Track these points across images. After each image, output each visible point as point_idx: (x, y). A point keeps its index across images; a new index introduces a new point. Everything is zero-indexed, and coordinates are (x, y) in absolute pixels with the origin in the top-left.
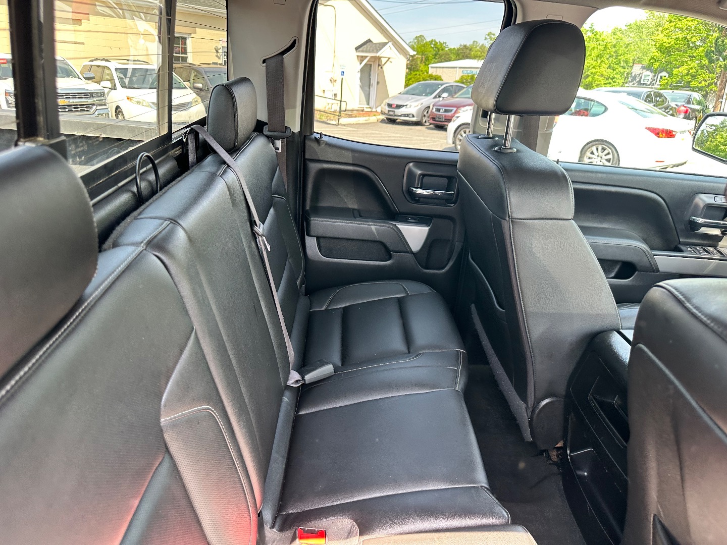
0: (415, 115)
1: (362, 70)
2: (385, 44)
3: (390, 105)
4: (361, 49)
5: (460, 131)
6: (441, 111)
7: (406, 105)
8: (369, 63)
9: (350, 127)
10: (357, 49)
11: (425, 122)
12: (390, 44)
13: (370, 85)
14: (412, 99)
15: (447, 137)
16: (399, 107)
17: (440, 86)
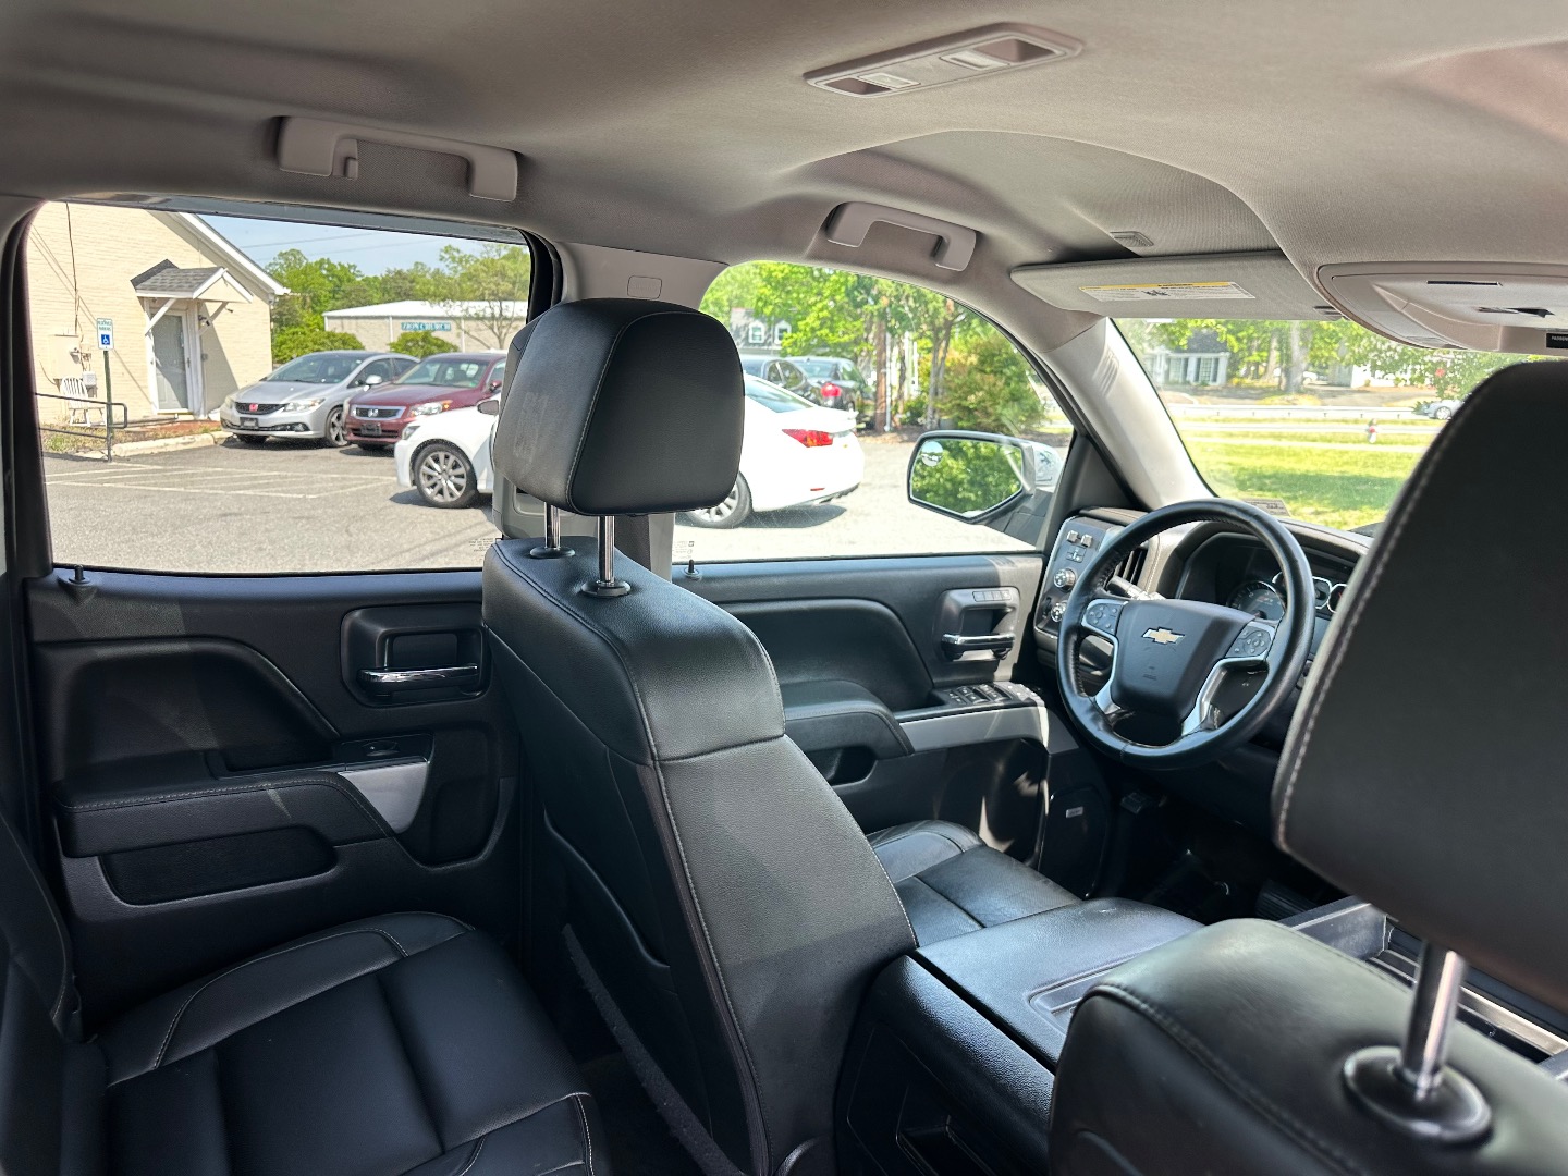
0: (310, 427)
1: (156, 331)
2: (204, 275)
3: (242, 407)
4: (147, 283)
5: (426, 456)
6: (371, 413)
7: (284, 405)
8: (171, 313)
10: (136, 282)
11: (337, 438)
12: (222, 272)
13: (184, 362)
14: (295, 391)
15: (396, 471)
16: (267, 409)
17: (359, 362)
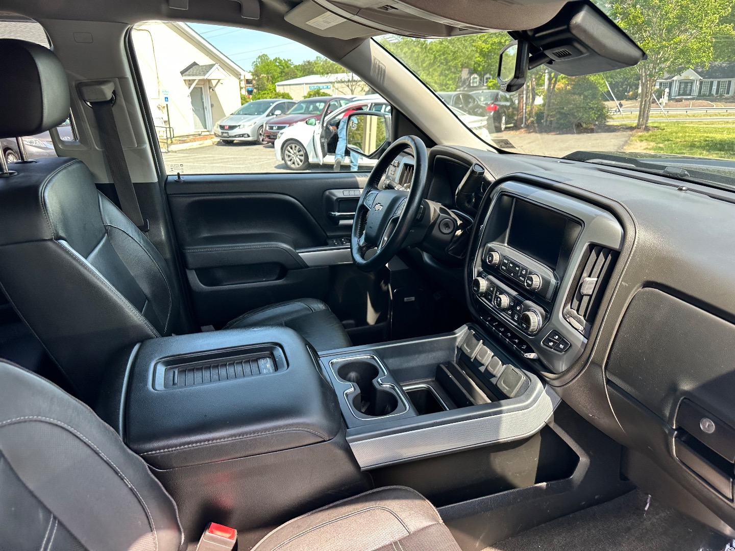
0: (250, 135)
1: (192, 94)
2: (211, 66)
3: (222, 127)
4: (187, 73)
6: (274, 128)
7: (239, 126)
8: (197, 86)
9: (181, 153)
10: (182, 73)
11: (263, 140)
12: (217, 66)
13: (204, 108)
14: (244, 119)
15: (275, 154)
16: (232, 128)
17: (271, 104)
